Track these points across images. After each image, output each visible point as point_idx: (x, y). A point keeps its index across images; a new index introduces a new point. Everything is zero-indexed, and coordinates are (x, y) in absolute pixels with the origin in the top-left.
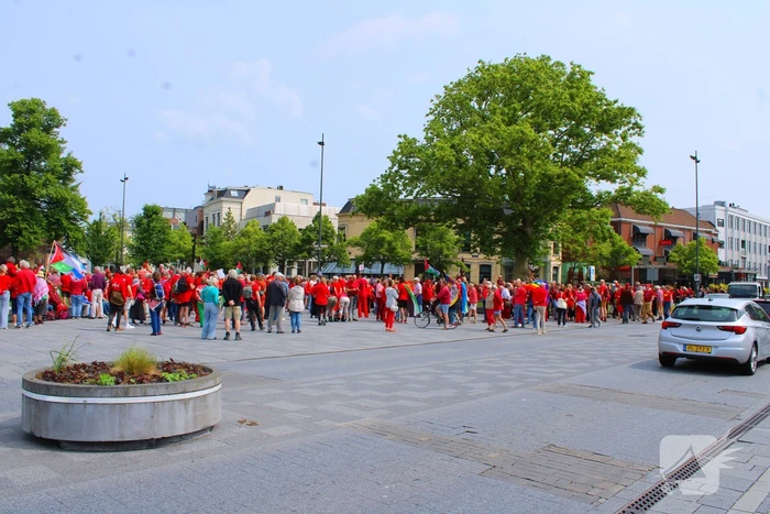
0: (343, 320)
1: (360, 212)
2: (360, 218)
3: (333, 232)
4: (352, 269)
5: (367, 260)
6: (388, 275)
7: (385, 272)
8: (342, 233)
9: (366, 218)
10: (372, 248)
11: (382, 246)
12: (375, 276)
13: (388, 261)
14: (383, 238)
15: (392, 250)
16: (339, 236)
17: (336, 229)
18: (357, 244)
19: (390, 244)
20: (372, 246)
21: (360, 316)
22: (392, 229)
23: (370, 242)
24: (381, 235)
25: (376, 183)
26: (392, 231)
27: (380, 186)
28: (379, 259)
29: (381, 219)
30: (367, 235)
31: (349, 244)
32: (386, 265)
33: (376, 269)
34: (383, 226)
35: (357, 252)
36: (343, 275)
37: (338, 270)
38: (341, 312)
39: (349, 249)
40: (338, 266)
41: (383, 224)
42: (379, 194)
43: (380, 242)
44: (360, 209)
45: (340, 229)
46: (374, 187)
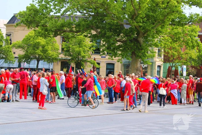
0: (8, 101)
1: (22, 24)
2: (22, 28)
3: (2, 37)
4: (16, 64)
5: (27, 58)
6: (42, 69)
7: (39, 67)
8: (9, 38)
9: (26, 28)
10: (30, 50)
11: (38, 48)
12: (32, 70)
13: (42, 59)
14: (39, 43)
15: (44, 51)
16: (7, 40)
17: (4, 35)
18: (19, 47)
19: (43, 47)
20: (31, 48)
21: (21, 98)
22: (45, 37)
23: (29, 45)
24: (37, 41)
25: (34, 3)
26: (45, 38)
27: (37, 5)
28: (35, 58)
29: (37, 29)
30: (27, 40)
31: (14, 46)
32: (41, 62)
33: (33, 64)
34: (40, 35)
35: (20, 52)
36: (9, 68)
37: (6, 65)
38: (7, 95)
39: (14, 50)
40: (6, 62)
41: (39, 33)
42: (36, 11)
43: (36, 46)
44: (22, 21)
45: (8, 35)
46: (32, 6)
